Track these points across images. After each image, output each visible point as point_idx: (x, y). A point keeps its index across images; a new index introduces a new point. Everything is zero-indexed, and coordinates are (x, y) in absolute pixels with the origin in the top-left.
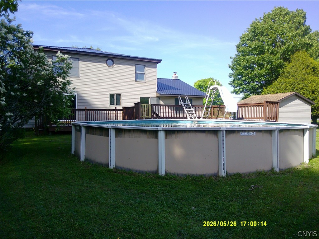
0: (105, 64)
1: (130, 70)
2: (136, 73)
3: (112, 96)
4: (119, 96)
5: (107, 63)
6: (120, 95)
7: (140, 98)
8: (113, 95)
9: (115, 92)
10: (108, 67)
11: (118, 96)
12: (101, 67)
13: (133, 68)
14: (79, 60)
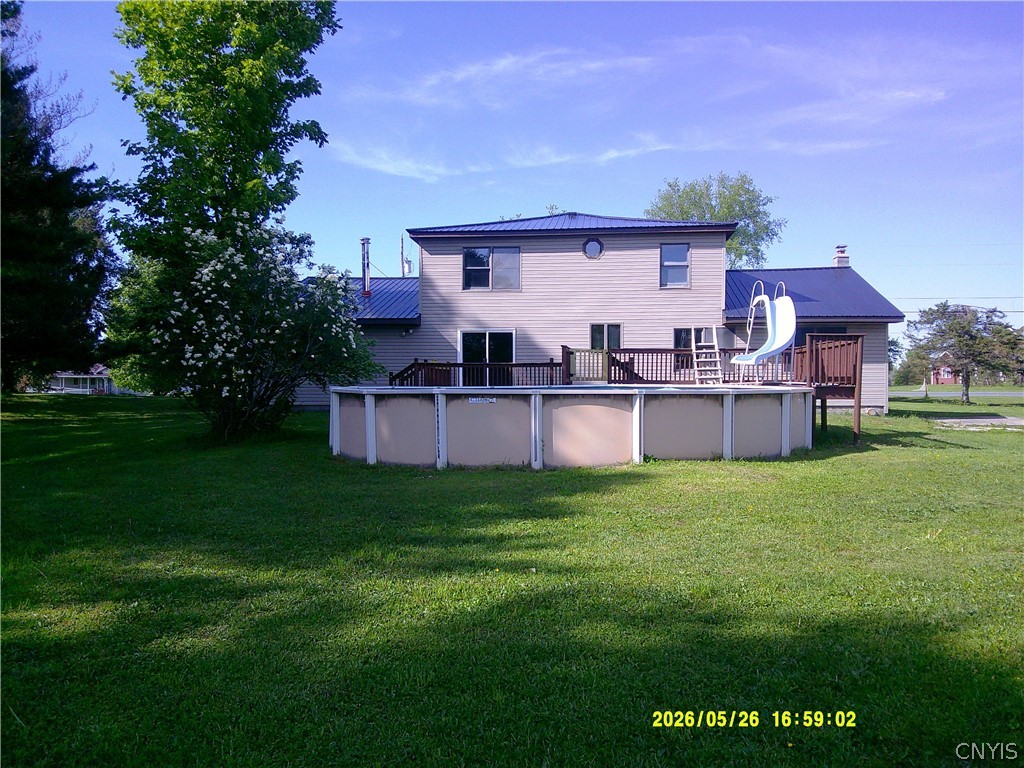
0: (581, 253)
1: (646, 260)
2: (661, 265)
3: (596, 330)
4: (615, 329)
5: (585, 252)
6: (618, 326)
7: (672, 332)
8: (601, 327)
9: (605, 319)
10: (587, 260)
11: (612, 329)
12: (570, 262)
13: (654, 255)
14: (519, 250)
